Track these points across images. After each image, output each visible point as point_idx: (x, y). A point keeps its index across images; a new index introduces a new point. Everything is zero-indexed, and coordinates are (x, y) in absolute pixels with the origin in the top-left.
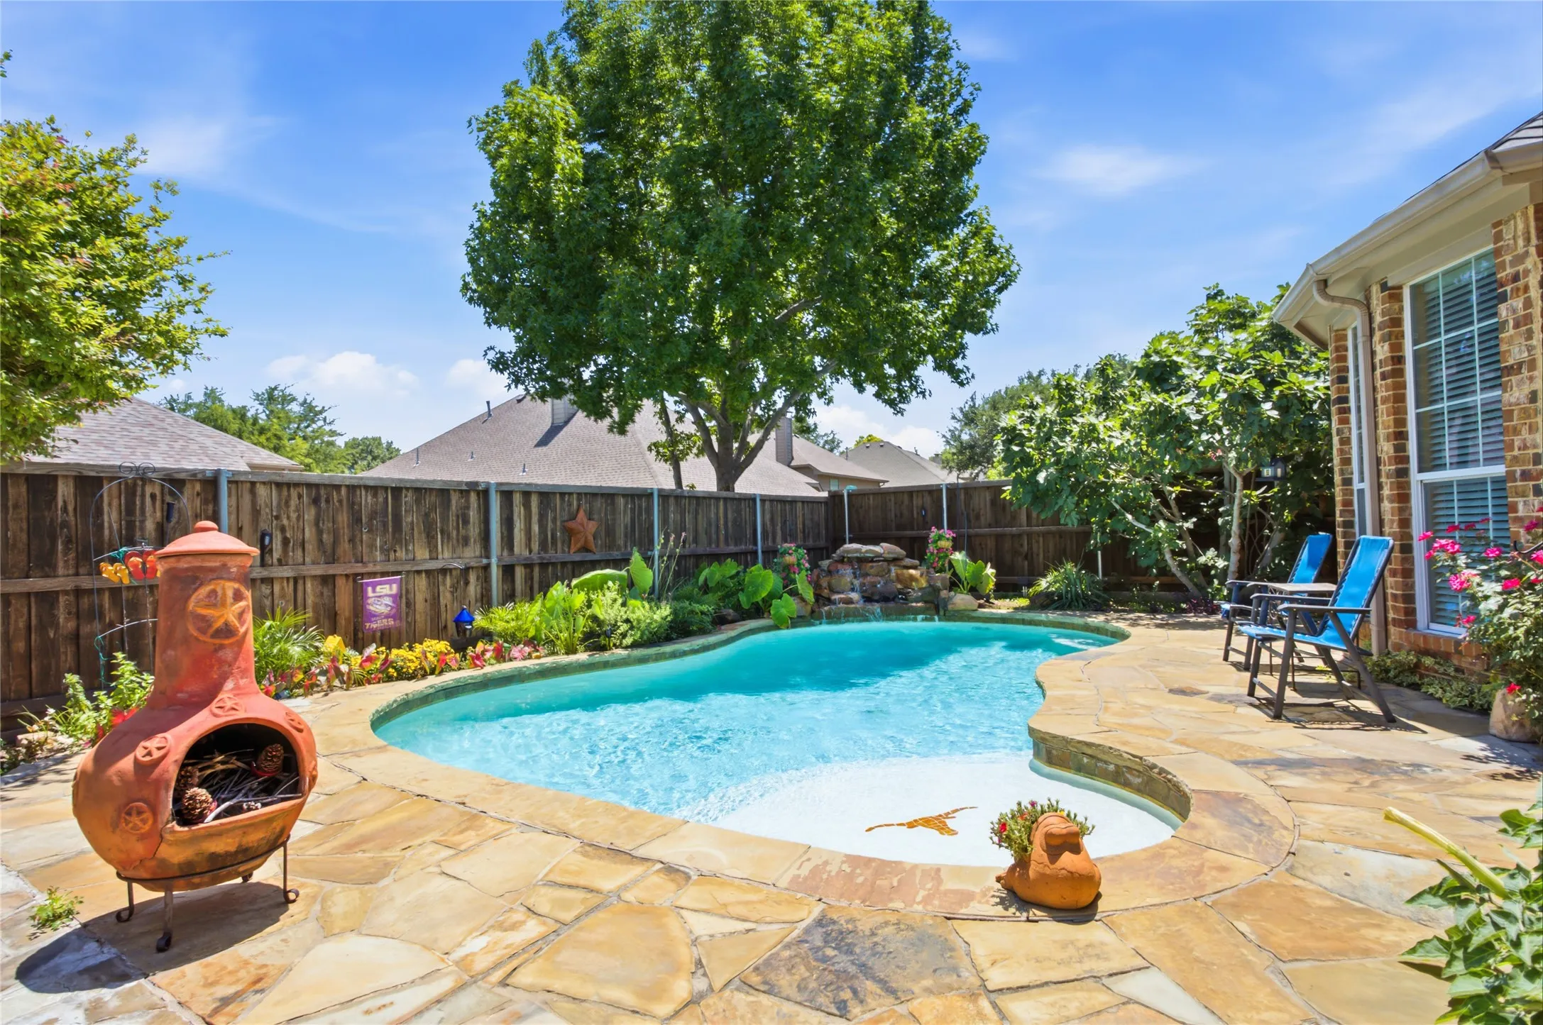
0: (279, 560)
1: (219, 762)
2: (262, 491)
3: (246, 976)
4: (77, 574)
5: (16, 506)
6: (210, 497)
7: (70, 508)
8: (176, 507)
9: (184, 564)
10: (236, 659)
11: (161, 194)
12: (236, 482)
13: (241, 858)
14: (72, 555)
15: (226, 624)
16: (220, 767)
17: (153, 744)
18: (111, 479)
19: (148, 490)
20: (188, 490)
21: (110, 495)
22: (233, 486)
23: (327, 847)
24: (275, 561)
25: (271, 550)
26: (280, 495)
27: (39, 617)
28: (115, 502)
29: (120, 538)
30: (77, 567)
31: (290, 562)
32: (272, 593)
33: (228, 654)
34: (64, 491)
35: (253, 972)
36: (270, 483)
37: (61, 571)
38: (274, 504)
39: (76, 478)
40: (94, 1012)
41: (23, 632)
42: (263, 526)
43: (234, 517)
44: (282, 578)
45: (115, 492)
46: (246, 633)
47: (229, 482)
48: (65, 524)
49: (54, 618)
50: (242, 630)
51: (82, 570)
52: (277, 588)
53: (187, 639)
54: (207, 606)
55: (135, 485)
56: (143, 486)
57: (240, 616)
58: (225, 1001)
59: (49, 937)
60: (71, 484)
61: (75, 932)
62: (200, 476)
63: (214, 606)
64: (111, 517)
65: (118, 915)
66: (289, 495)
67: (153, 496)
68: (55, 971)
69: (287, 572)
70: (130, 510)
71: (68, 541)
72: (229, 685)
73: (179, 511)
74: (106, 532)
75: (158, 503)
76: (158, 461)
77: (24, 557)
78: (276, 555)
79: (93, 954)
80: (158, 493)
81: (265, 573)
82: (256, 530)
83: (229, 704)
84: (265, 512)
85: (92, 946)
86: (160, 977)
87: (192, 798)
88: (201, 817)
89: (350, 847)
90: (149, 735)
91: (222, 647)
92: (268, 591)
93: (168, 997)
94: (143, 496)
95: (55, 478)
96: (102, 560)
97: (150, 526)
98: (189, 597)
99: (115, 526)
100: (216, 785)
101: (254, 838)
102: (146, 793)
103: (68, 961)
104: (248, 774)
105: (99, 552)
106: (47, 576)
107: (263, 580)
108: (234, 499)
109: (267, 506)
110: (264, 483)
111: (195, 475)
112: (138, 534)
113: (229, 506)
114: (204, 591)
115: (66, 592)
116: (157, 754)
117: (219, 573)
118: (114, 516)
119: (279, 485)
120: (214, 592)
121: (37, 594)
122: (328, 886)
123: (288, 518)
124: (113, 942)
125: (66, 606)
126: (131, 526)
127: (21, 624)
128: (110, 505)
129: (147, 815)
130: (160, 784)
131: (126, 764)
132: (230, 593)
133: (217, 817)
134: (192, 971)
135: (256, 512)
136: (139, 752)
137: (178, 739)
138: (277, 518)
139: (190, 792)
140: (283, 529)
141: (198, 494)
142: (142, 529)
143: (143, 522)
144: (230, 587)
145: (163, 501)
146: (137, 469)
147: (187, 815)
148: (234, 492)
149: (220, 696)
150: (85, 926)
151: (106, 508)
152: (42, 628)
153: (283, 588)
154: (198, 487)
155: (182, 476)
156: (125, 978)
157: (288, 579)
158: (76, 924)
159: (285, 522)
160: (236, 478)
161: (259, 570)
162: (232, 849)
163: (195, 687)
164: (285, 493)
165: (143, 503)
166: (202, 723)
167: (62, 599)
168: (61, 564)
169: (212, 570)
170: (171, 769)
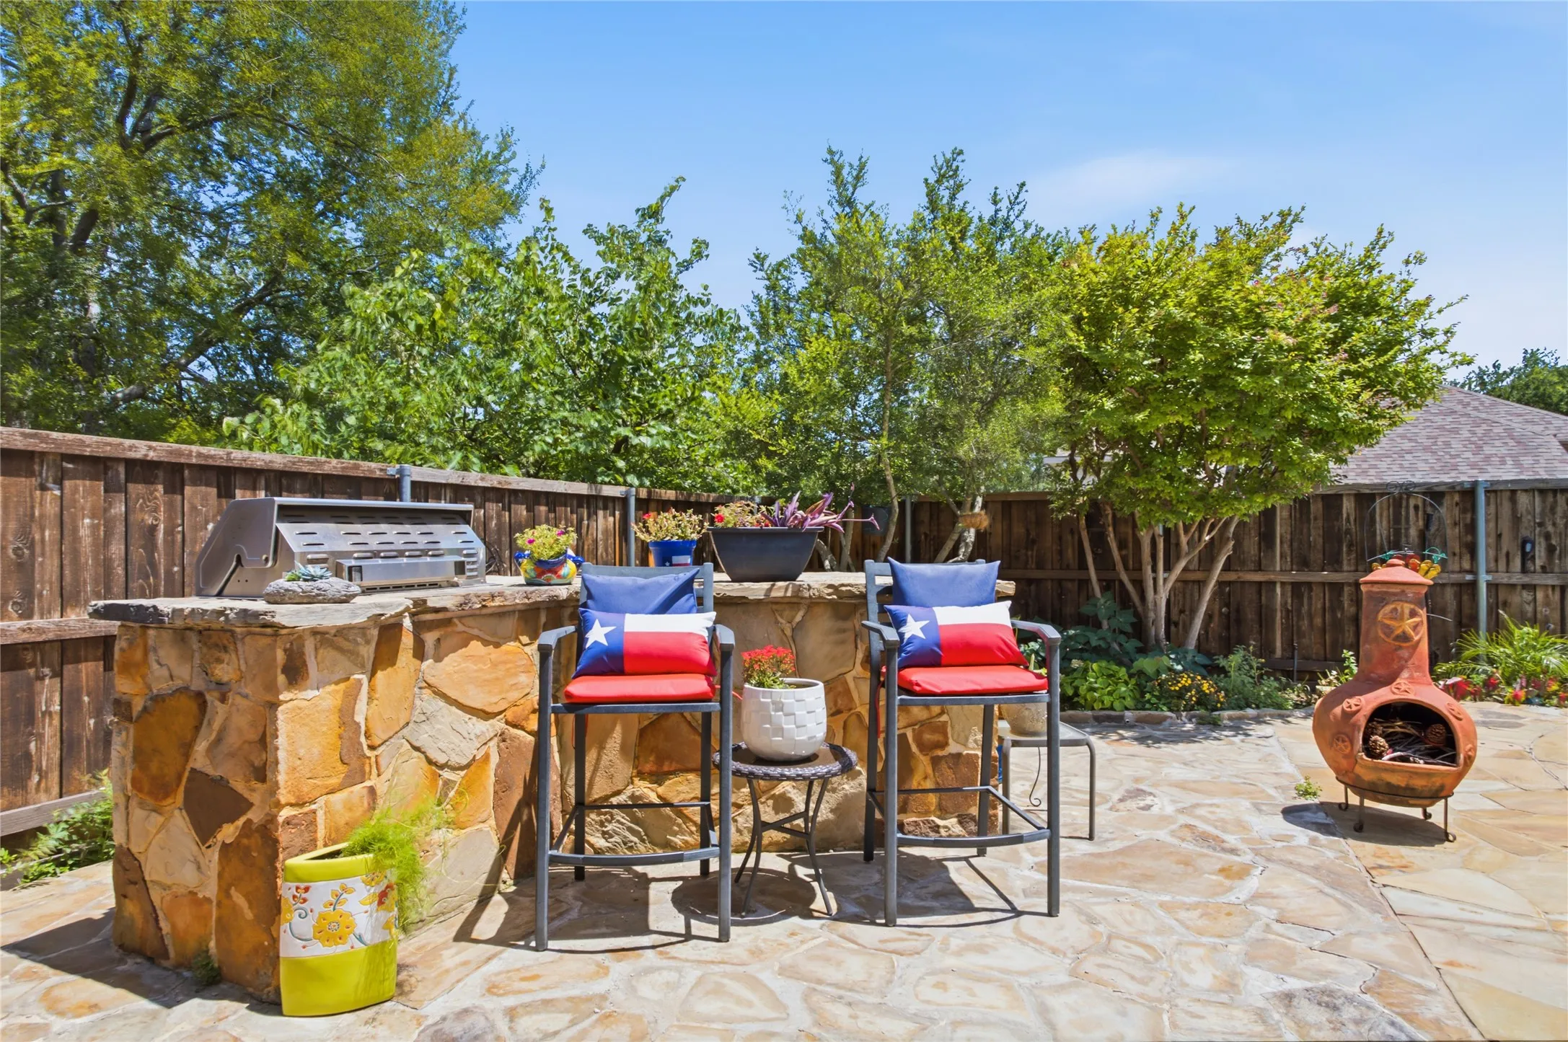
0: (1543, 568)
1: (1398, 726)
2: (1523, 499)
3: (1398, 862)
4: (1357, 570)
5: (1316, 519)
6: (1469, 505)
7: (1352, 519)
8: (1436, 515)
9: (1376, 589)
10: (1410, 657)
11: (1411, 266)
12: (1495, 492)
13: (1408, 793)
14: (1353, 556)
15: (1404, 632)
16: (1399, 730)
17: (1353, 701)
18: (1382, 495)
19: (1412, 502)
20: (1447, 501)
21: (1381, 508)
22: (1492, 496)
23: (1498, 822)
24: (1538, 568)
25: (1533, 558)
26: (1544, 501)
27: (1331, 600)
28: (1385, 514)
29: (1389, 542)
30: (1357, 565)
31: (1556, 569)
32: (1535, 599)
33: (1405, 654)
34: (1348, 506)
35: (1404, 862)
36: (1533, 490)
37: (1345, 567)
38: (1538, 510)
39: (1356, 495)
40: (1313, 841)
41: (1320, 612)
42: (1524, 532)
43: (1492, 525)
44: (1547, 586)
45: (1385, 505)
46: (1419, 641)
47: (1487, 492)
48: (1348, 532)
49: (1341, 603)
50: (1416, 638)
51: (1360, 568)
52: (1540, 595)
53: (1377, 638)
54: (1391, 619)
55: (1401, 498)
56: (1408, 499)
57: (1415, 628)
58: (1381, 867)
59: (1302, 801)
60: (1352, 499)
61: (1316, 805)
62: (1458, 488)
63: (1395, 619)
64: (1382, 528)
65: (1340, 805)
66: (1555, 502)
67: (1416, 507)
68: (1301, 817)
69: (1550, 580)
70: (1397, 519)
71: (1350, 545)
72: (1405, 674)
73: (1440, 519)
74: (1378, 538)
75: (1420, 513)
76: (1420, 477)
77: (1321, 556)
78: (1539, 563)
79: (1321, 817)
80: (1420, 505)
81: (1526, 579)
82: (1516, 538)
83: (1403, 687)
84: (1526, 519)
85: (1322, 815)
86: (1350, 841)
87: (1375, 741)
88: (1380, 756)
89: (1517, 828)
90: (1351, 696)
91: (1400, 647)
92: (1530, 598)
93: (1351, 852)
94: (1407, 507)
95: (1341, 496)
96: (1375, 561)
97: (1413, 532)
98: (1378, 612)
99: (1385, 533)
100: (1394, 740)
101: (1418, 783)
102: (1347, 730)
103: (1308, 816)
104: (1418, 740)
105: (1372, 553)
106: (1336, 571)
107: (1524, 587)
108: (1492, 508)
109: (1528, 512)
110: (1526, 491)
111: (1453, 487)
112: (1403, 539)
113: (1487, 514)
114: (1388, 608)
115: (1349, 584)
116: (1354, 708)
117: (1401, 596)
118: (1385, 523)
119: (1542, 492)
120: (1395, 609)
121: (1330, 584)
122: (1482, 843)
123: (1554, 524)
124: (1333, 817)
125: (1350, 595)
126: (1397, 533)
127: (1319, 606)
128: (1381, 515)
129: (1347, 743)
130: (1355, 727)
131: (1338, 710)
132: (1407, 612)
133: (1392, 759)
134: (1370, 847)
135: (1516, 520)
136: (1345, 705)
137: (1368, 702)
138: (1541, 525)
139: (1374, 738)
140: (1547, 537)
141: (1457, 504)
142: (1407, 536)
143: (1407, 529)
144: (1407, 608)
145: (1425, 511)
146: (1401, 485)
147: (1372, 752)
148: (1492, 500)
149: (1398, 681)
150: (1322, 804)
151: (1378, 518)
152: (1333, 610)
153: (1547, 596)
154: (1457, 498)
155: (1442, 489)
156: (1334, 835)
157: (1553, 587)
158: (1317, 801)
159: (1550, 529)
160: (1495, 488)
161: (1520, 576)
162: (1403, 785)
163: (1381, 671)
164: (1550, 499)
165: (1408, 513)
166: (1384, 695)
167: (1346, 589)
168: (1345, 562)
169: (1395, 594)
170: (1362, 719)
